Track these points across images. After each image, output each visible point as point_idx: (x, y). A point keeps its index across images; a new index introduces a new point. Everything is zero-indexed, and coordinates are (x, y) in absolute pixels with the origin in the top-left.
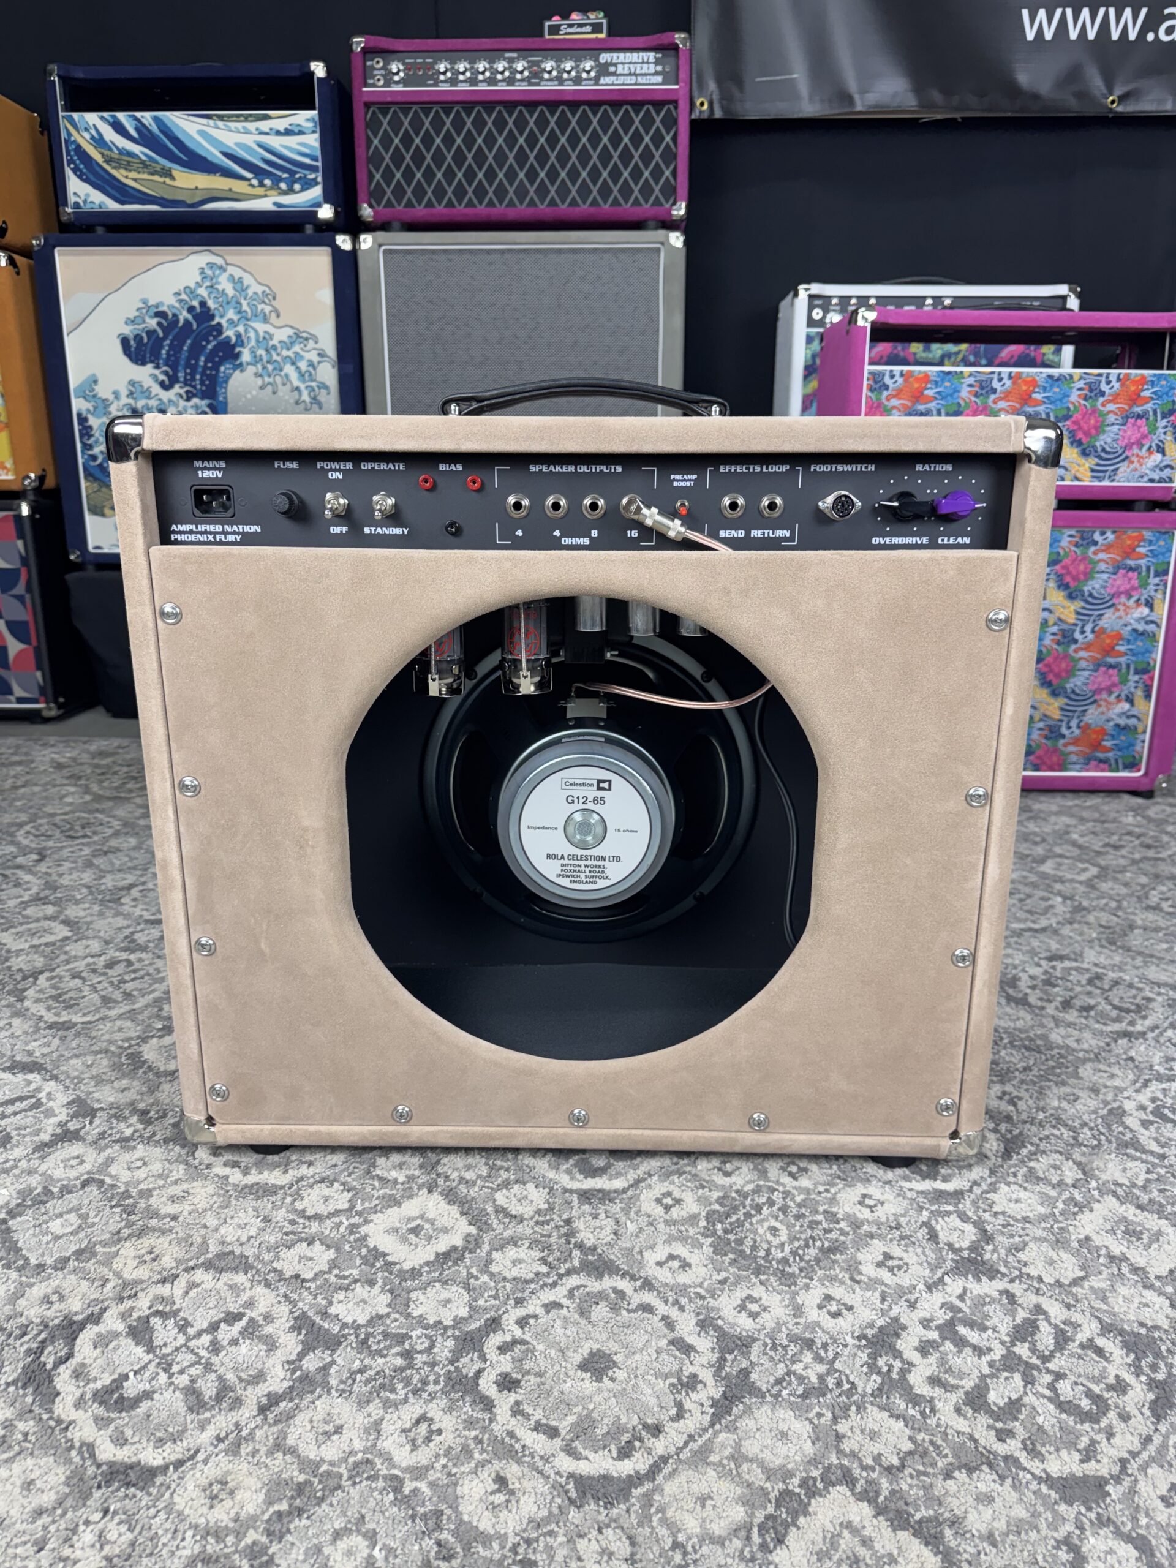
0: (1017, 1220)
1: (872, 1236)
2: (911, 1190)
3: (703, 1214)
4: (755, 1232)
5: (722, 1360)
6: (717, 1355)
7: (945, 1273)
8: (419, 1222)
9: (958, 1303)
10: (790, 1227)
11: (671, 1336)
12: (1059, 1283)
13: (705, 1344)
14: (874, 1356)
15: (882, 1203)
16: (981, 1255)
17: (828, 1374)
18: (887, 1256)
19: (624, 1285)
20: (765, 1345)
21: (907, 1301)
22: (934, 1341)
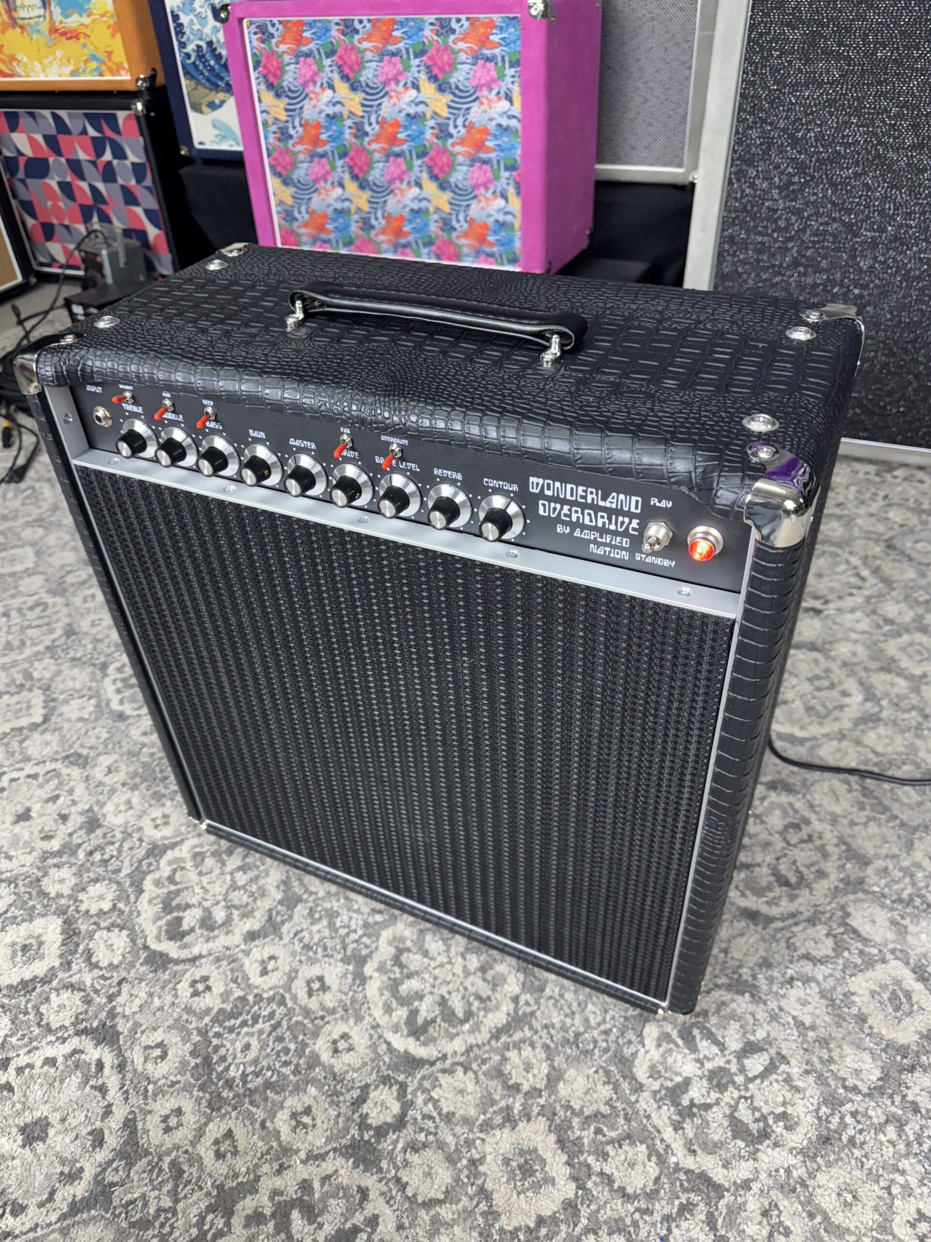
0: (440, 1114)
1: (314, 1081)
2: (389, 1044)
3: (215, 1010)
4: (233, 1042)
5: (109, 1163)
6: (111, 1156)
7: (335, 1150)
8: (33, 941)
9: (316, 1185)
10: (264, 1046)
11: (98, 1124)
12: (412, 1200)
13: (112, 1141)
14: (211, 1209)
15: (350, 1049)
16: (378, 1142)
17: (165, 1211)
18: (308, 1111)
19: (109, 1058)
20: (149, 1163)
21: (281, 1165)
22: (264, 1216)
